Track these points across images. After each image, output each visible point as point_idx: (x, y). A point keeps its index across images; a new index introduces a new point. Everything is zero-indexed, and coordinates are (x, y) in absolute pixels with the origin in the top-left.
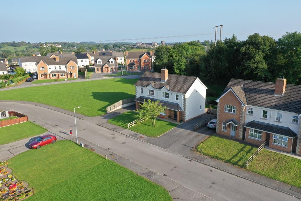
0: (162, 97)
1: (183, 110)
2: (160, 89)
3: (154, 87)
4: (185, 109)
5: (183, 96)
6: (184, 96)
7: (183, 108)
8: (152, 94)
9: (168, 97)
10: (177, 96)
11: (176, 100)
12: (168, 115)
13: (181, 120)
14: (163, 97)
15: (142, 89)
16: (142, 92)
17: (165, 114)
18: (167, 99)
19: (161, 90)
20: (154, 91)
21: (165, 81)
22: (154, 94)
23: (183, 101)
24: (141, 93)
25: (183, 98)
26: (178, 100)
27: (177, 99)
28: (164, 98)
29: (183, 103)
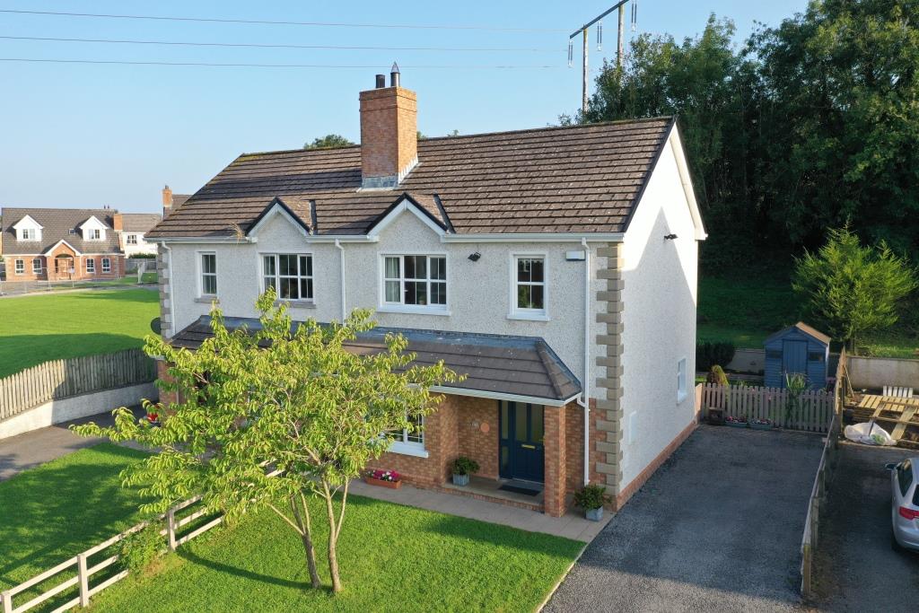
0: (383, 304)
1: (601, 394)
2: (367, 230)
3: (308, 221)
4: (611, 381)
5: (593, 263)
6: (604, 263)
7: (592, 375)
8: (289, 289)
9: (440, 296)
10: (531, 271)
11: (516, 311)
12: (448, 450)
13: (584, 490)
14: (392, 296)
15: (210, 262)
16: (210, 285)
17: (416, 450)
18: (431, 308)
19: (373, 235)
20: (307, 263)
21: (401, 177)
22: (308, 290)
23: (595, 307)
24: (200, 291)
25: (593, 284)
26: (538, 303)
27: (533, 297)
28: (402, 306)
29: (595, 329)
